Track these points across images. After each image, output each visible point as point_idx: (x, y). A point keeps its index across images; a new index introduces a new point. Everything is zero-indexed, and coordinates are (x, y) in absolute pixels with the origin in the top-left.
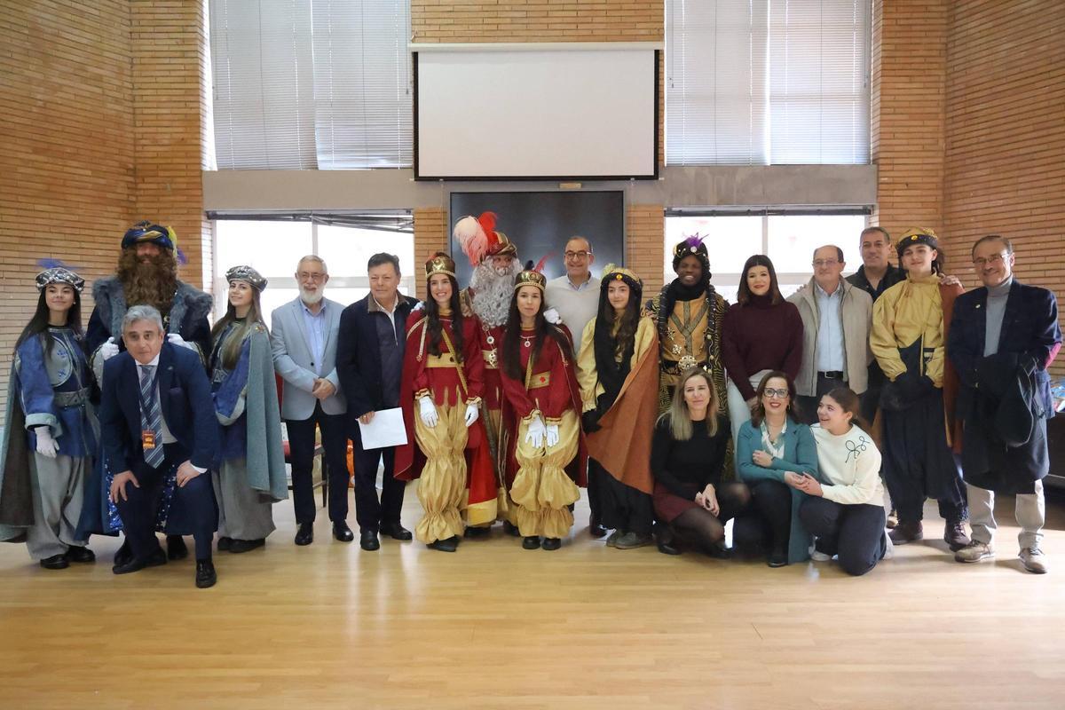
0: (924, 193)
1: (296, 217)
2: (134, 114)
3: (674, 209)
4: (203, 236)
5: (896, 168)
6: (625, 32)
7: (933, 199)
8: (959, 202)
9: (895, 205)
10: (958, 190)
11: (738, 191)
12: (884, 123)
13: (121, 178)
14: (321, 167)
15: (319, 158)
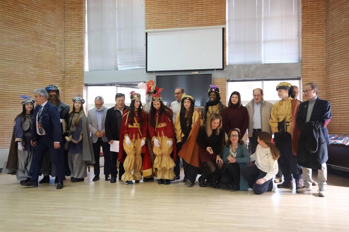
0: (319, 72)
1: (111, 85)
2: (65, 55)
3: (230, 79)
4: (84, 91)
5: (308, 63)
6: (213, 23)
7: (322, 74)
8: (331, 75)
9: (308, 76)
10: (331, 70)
11: (252, 73)
12: (304, 48)
13: (60, 74)
14: (119, 69)
15: (119, 66)
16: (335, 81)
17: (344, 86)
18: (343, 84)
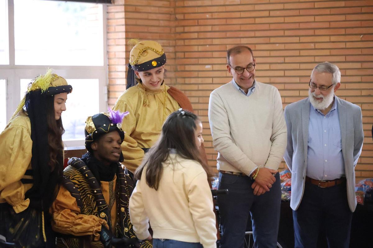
16: (208, 16)
17: (242, 34)
18: (237, 28)
